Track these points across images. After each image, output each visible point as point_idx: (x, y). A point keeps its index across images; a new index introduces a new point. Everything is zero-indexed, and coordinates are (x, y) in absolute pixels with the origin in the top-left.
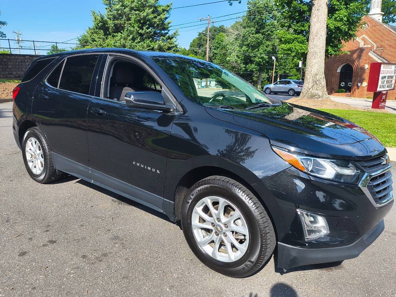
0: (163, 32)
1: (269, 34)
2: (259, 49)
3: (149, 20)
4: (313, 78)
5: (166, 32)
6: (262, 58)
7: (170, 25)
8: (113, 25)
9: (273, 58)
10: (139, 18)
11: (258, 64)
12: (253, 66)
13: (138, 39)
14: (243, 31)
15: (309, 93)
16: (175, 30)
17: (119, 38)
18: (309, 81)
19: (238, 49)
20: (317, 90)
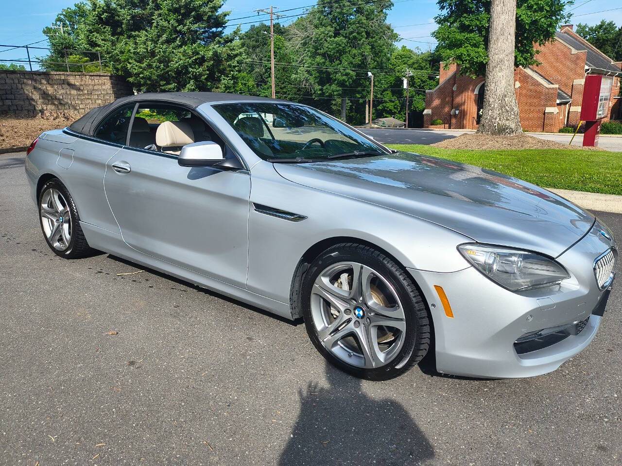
0: (214, 29)
1: (355, 38)
2: (341, 61)
3: (194, 9)
4: (500, 101)
5: (220, 29)
6: (347, 74)
7: (227, 18)
8: (129, 18)
9: (370, 74)
10: (177, 6)
11: (342, 84)
12: (334, 87)
13: (177, 42)
14: (314, 33)
15: (495, 125)
16: (236, 27)
17: (144, 38)
18: (492, 106)
19: (310, 61)
20: (507, 120)
